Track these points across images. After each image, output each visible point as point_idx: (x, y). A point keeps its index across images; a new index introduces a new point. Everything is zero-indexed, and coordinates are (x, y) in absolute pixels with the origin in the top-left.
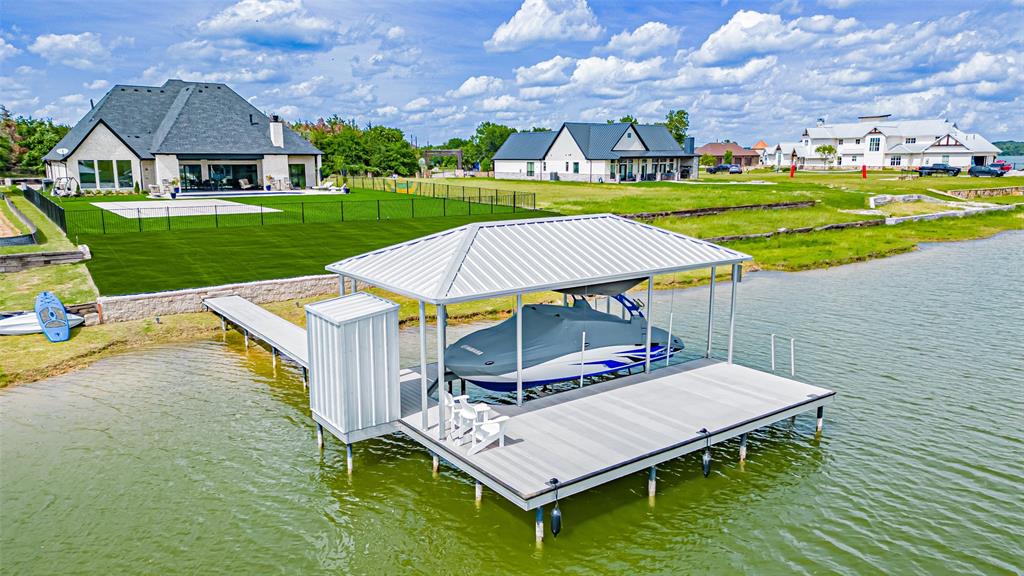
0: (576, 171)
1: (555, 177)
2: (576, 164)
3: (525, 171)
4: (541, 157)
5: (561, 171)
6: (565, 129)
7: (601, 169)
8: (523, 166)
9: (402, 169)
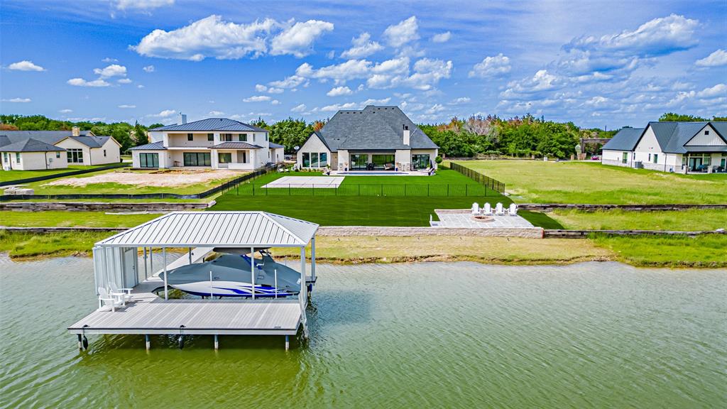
0: (656, 161)
1: (640, 165)
2: (656, 156)
3: (621, 159)
4: (632, 149)
5: (645, 161)
6: (650, 127)
7: (673, 161)
8: (620, 155)
9: (560, 154)
